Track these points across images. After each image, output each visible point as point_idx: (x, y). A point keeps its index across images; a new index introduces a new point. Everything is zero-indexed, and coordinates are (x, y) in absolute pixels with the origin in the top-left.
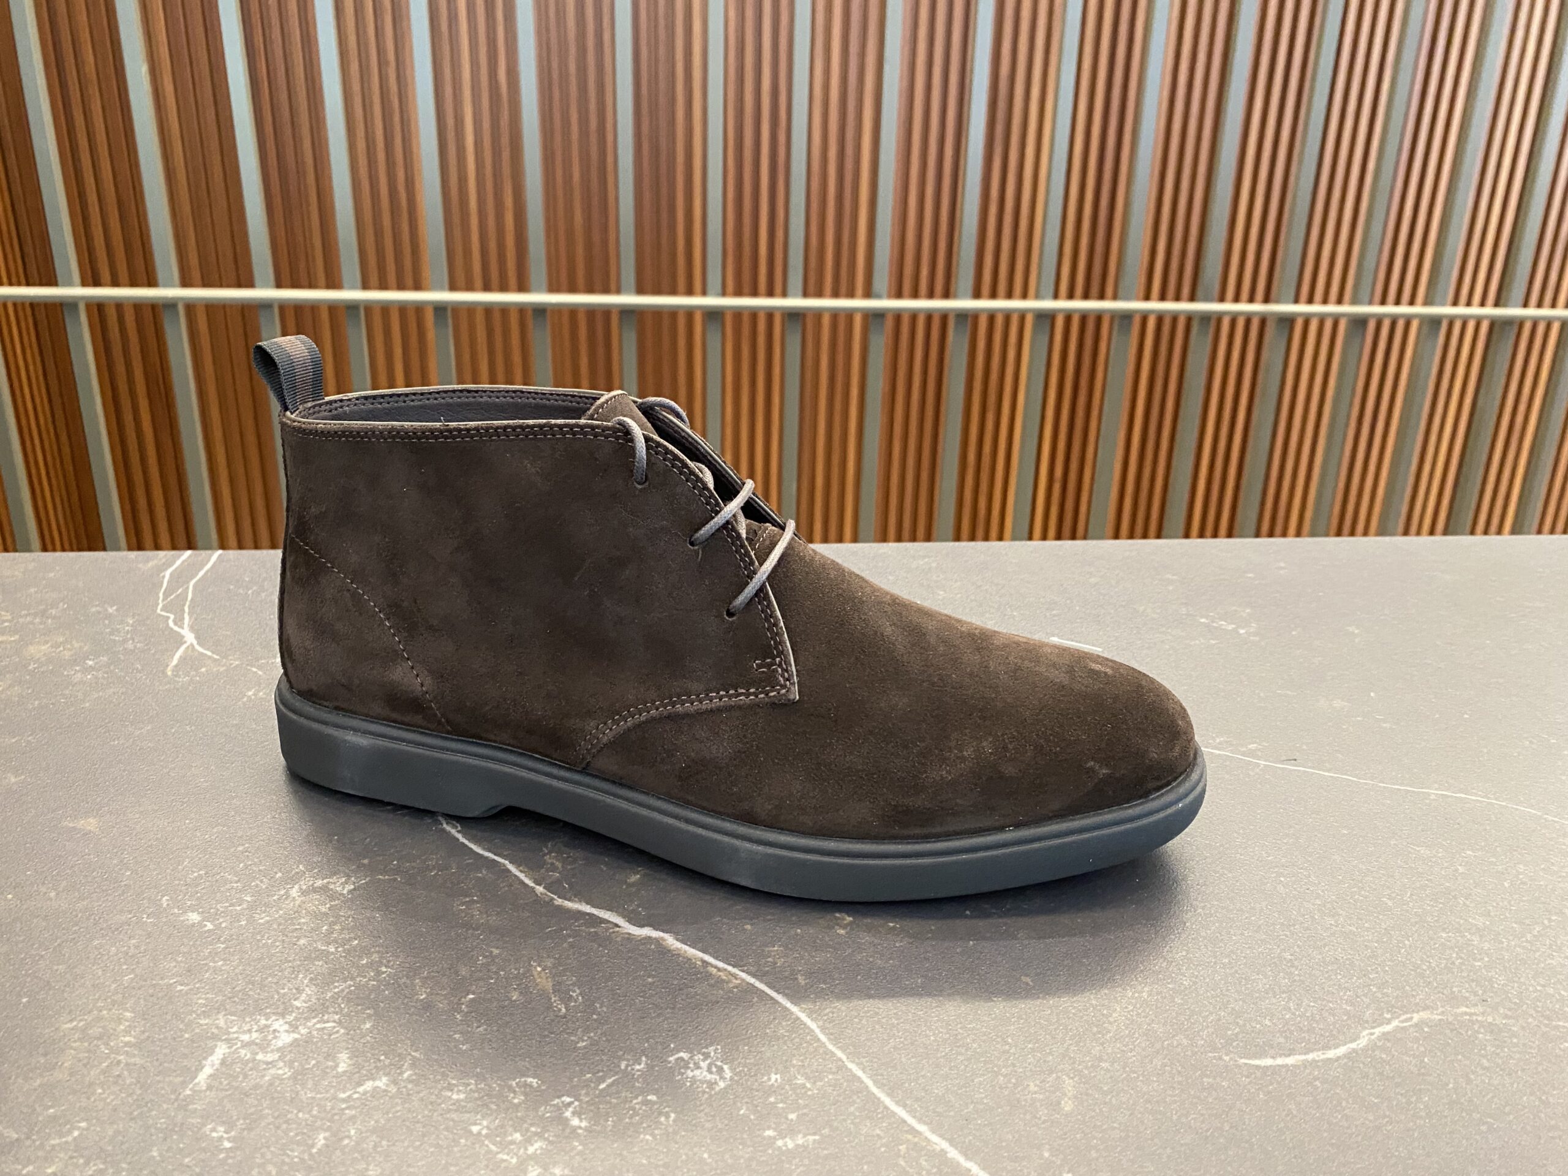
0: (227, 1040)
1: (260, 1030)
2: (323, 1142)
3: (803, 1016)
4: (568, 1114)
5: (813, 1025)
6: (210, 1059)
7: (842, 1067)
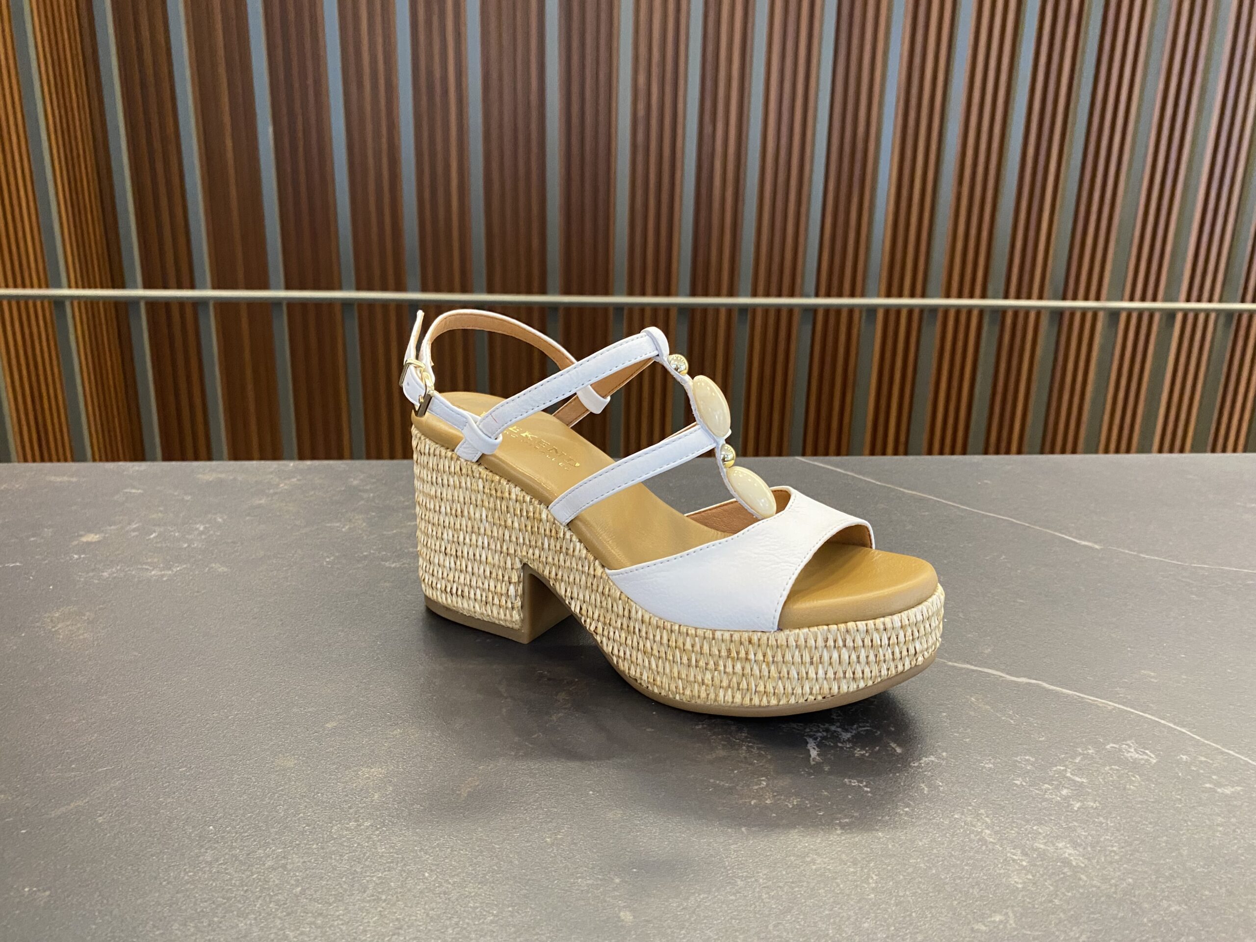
0: (810, 736)
1: (827, 730)
2: (926, 789)
3: (1172, 725)
4: (1068, 775)
5: (1184, 730)
6: (809, 747)
7: (1222, 753)
